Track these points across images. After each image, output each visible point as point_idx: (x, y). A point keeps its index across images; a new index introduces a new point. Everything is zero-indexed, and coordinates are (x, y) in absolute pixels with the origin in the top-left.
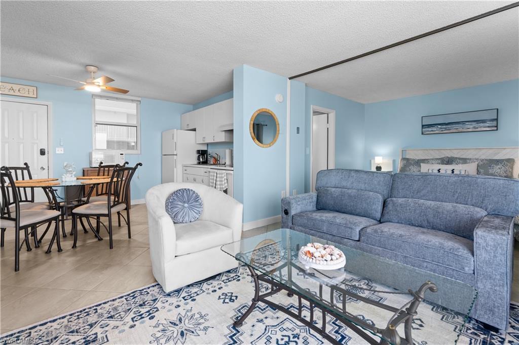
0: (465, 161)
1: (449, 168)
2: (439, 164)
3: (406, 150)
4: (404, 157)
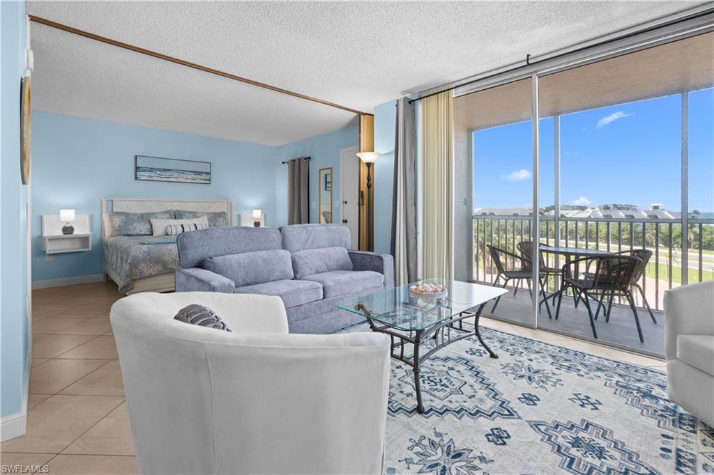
0: (194, 215)
1: (178, 222)
2: (168, 218)
3: (112, 201)
4: (110, 210)
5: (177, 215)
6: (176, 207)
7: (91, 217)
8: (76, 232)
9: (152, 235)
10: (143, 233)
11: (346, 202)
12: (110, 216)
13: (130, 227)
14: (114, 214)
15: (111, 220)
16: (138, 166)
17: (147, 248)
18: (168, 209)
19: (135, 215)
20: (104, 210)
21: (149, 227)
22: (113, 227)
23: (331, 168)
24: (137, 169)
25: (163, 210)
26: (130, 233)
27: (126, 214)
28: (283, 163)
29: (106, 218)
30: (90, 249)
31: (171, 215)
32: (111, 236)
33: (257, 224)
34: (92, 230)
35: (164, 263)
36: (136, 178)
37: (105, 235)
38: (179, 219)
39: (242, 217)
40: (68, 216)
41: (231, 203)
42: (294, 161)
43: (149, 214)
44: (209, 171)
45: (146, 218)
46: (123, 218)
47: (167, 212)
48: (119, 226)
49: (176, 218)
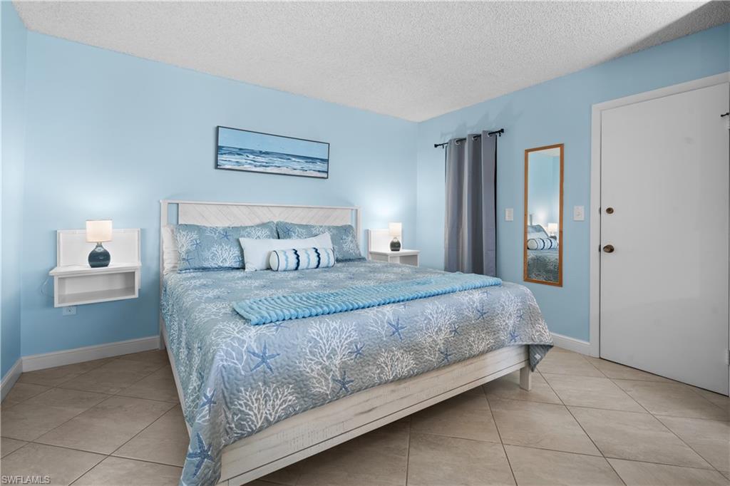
1: (287, 245)
2: (266, 237)
3: (178, 204)
4: (174, 222)
5: (281, 232)
6: (277, 217)
7: (143, 233)
8: (114, 264)
9: (243, 268)
10: (227, 265)
11: (610, 211)
12: (172, 231)
13: (207, 254)
14: (180, 228)
15: (175, 240)
16: (219, 145)
17: (258, 339)
18: (266, 221)
19: (214, 230)
20: (164, 222)
21: (237, 253)
22: (177, 252)
23: (561, 146)
24: (218, 149)
25: (258, 222)
26: (206, 265)
27: (199, 229)
28: (436, 146)
29: (166, 234)
30: (136, 295)
31: (271, 231)
32: (174, 269)
33: (395, 246)
34: (143, 258)
35: (300, 384)
36: (217, 166)
37: (163, 268)
38: (284, 238)
39: (372, 233)
40: (101, 232)
41: (357, 210)
42: (461, 141)
43: (236, 229)
44: (327, 158)
45: (232, 235)
46: (195, 236)
47: (263, 225)
48: (188, 252)
49: (279, 238)
